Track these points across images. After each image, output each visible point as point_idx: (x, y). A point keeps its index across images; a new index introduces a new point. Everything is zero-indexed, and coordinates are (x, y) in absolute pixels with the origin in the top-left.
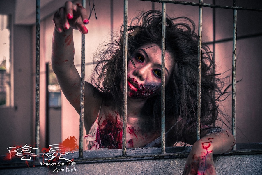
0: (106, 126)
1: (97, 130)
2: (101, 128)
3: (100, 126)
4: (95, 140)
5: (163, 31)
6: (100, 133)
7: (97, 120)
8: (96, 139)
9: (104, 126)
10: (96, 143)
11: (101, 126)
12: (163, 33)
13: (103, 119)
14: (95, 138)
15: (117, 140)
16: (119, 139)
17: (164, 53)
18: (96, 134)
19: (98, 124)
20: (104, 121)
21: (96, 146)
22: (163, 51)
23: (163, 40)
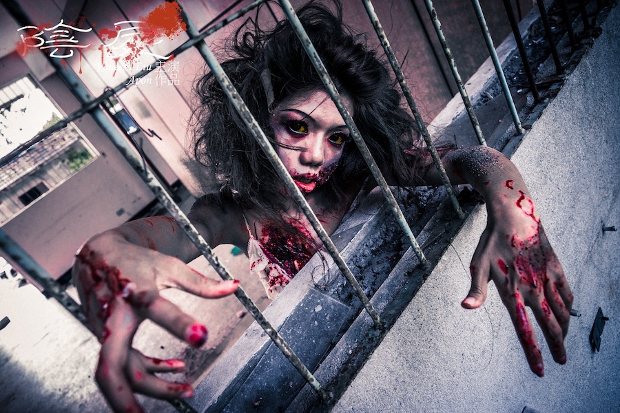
0: (270, 235)
1: (262, 248)
2: (265, 242)
3: (261, 241)
4: (269, 263)
5: (315, 59)
6: (269, 249)
7: (251, 236)
8: (268, 261)
9: (267, 238)
10: (273, 265)
11: (263, 239)
12: (317, 63)
13: (259, 228)
14: (265, 261)
15: (300, 243)
16: (302, 241)
17: (341, 103)
18: (263, 254)
19: (257, 239)
20: (263, 231)
21: (275, 268)
22: (339, 101)
23: (327, 79)
